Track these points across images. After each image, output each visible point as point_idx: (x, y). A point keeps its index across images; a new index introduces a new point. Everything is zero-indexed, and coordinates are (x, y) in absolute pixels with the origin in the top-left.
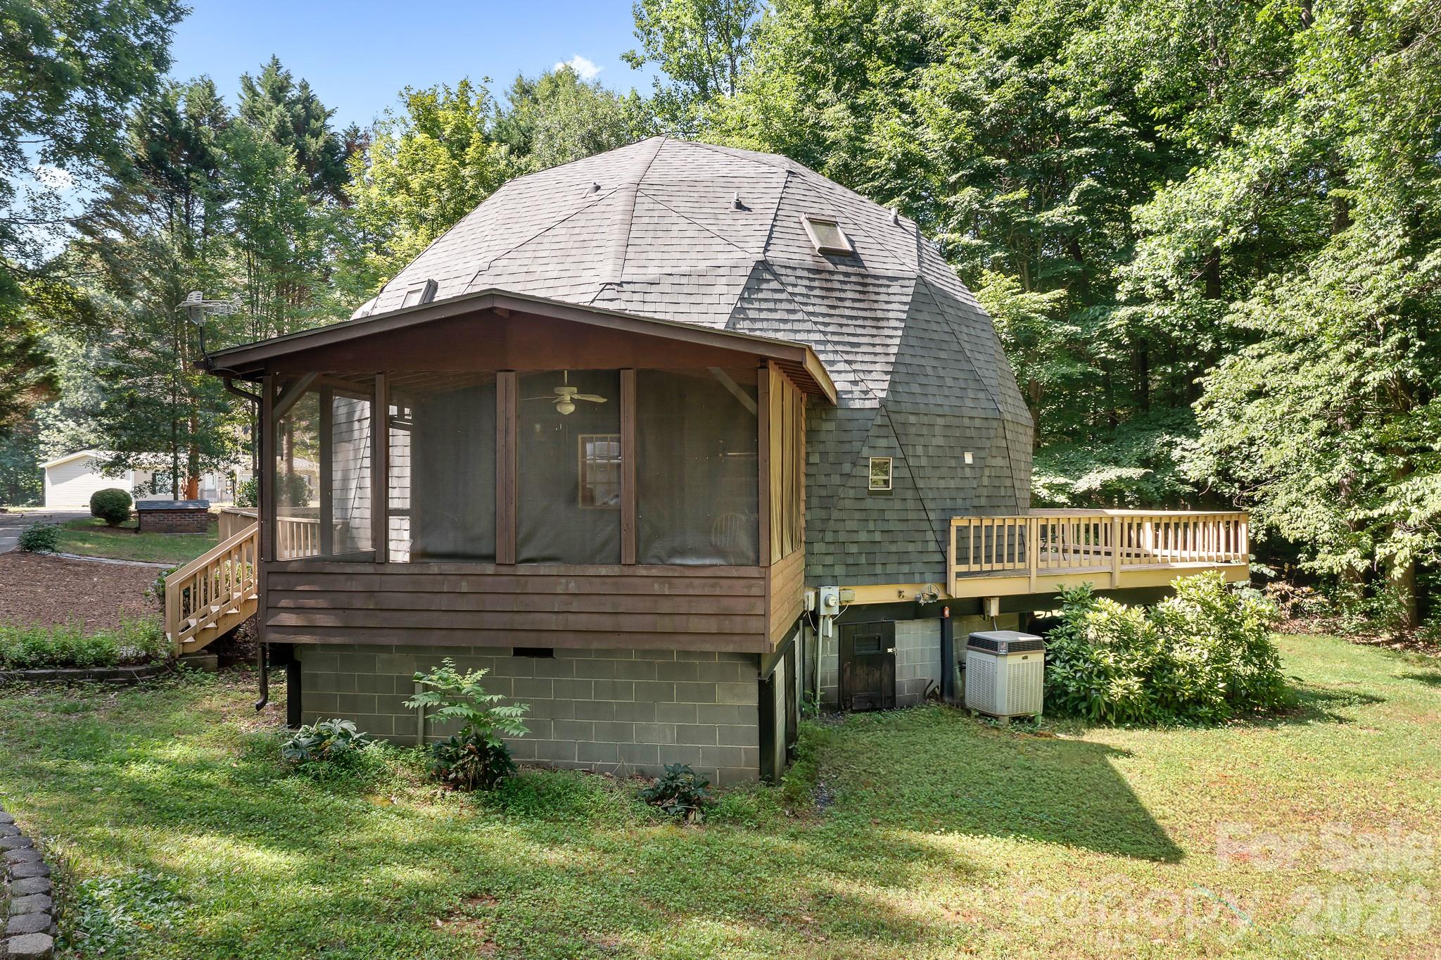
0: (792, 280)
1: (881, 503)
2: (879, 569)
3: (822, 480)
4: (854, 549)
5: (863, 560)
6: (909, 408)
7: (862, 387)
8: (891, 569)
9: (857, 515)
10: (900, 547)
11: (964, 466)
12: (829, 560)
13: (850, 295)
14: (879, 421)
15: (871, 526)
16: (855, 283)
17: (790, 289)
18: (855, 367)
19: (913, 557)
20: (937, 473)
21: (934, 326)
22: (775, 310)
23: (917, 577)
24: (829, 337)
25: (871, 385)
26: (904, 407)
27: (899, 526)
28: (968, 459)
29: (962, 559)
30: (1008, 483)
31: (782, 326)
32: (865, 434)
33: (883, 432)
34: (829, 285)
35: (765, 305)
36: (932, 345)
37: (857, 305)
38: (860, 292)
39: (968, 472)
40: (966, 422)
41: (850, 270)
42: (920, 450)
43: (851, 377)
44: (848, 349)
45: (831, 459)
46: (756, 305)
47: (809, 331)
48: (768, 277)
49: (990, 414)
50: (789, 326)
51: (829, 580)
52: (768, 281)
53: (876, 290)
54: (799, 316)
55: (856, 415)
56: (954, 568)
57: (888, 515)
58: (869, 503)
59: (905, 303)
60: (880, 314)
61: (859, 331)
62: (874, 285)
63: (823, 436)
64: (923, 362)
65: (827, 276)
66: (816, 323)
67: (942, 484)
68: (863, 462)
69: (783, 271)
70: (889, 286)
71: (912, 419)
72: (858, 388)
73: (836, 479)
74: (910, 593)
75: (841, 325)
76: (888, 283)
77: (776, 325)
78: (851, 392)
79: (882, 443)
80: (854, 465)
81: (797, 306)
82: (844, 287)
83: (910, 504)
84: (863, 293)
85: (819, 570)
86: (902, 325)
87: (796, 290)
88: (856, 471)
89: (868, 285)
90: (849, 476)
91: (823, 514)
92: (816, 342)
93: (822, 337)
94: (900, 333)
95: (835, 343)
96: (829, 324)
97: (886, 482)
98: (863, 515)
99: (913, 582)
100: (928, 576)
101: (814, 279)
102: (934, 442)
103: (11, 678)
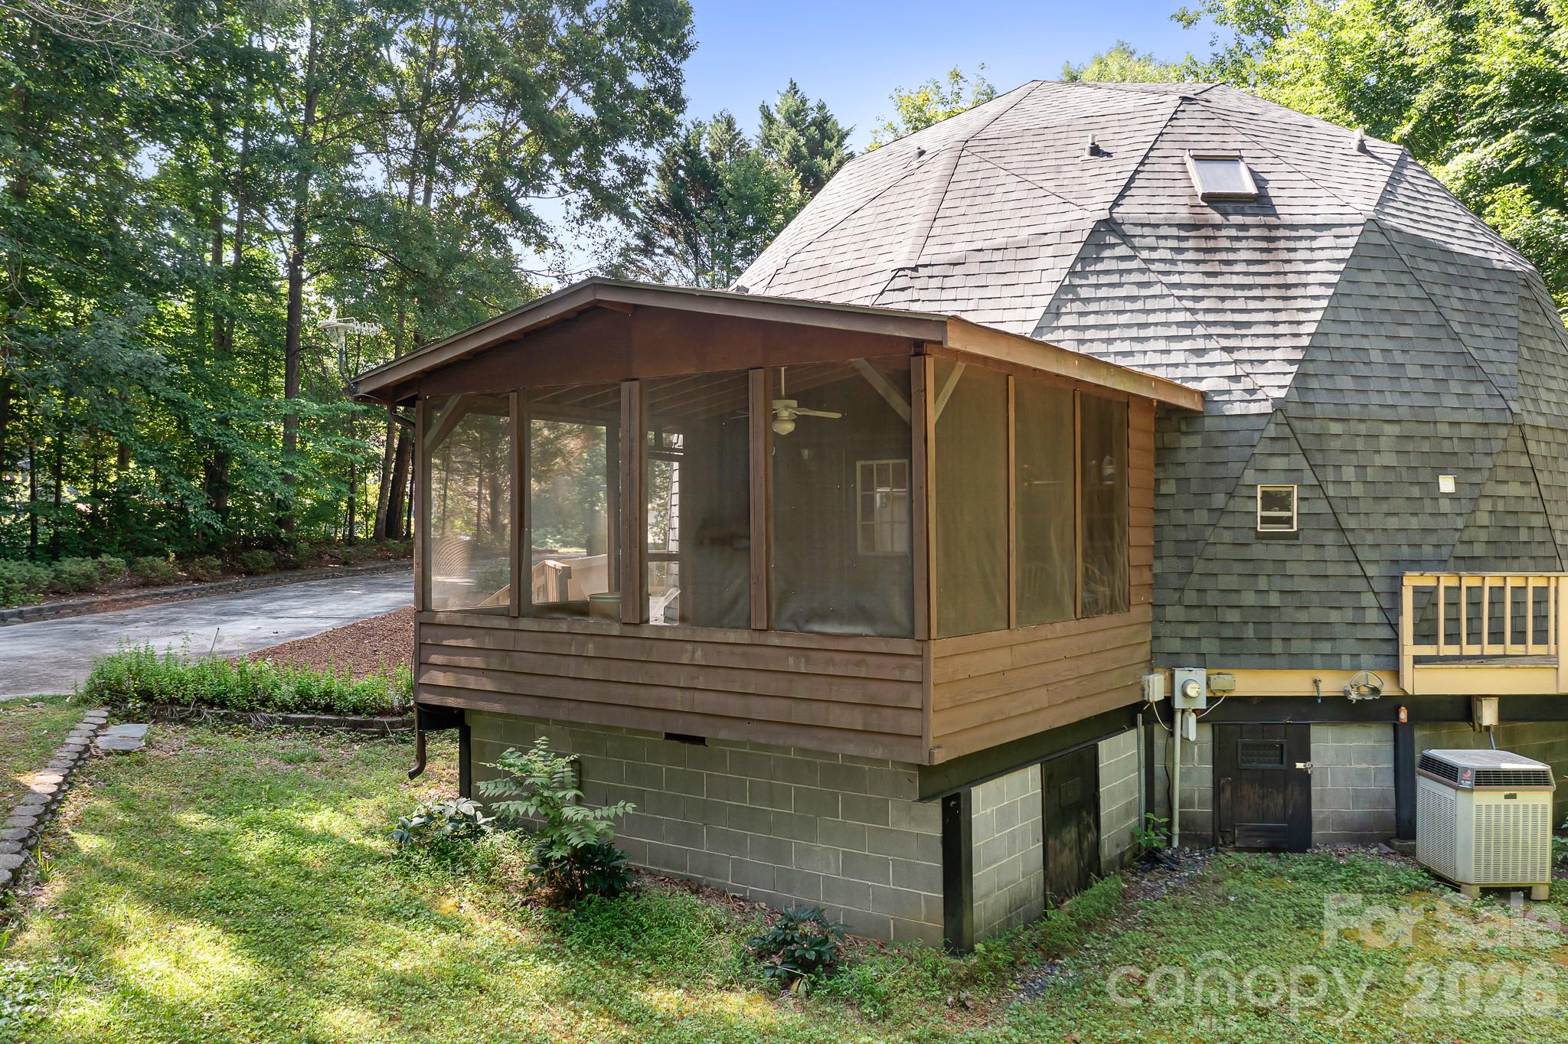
0: (1151, 242)
1: (1278, 551)
2: (1277, 647)
3: (1181, 517)
4: (1233, 616)
5: (1250, 632)
6: (1331, 411)
7: (1247, 383)
8: (1296, 647)
9: (1238, 568)
10: (1317, 615)
11: (1437, 496)
12: (1192, 631)
13: (1244, 255)
14: (1272, 431)
15: (1263, 583)
16: (1255, 238)
17: (1145, 254)
18: (1236, 355)
19: (1339, 631)
20: (1385, 507)
21: (1393, 291)
22: (1120, 285)
23: (1346, 661)
24: (1200, 317)
25: (1261, 381)
26: (1318, 410)
27: (1315, 585)
28: (1447, 484)
29: (1425, 636)
30: (1537, 521)
31: (1129, 306)
32: (1248, 451)
33: (1279, 447)
34: (1211, 244)
35: (1104, 279)
36: (1387, 318)
37: (1254, 268)
38: (1262, 250)
39: (1445, 505)
40: (1444, 429)
41: (1249, 220)
42: (1349, 473)
43: (1230, 370)
44: (1231, 331)
45: (1194, 487)
46: (1093, 280)
47: (1169, 310)
48: (1113, 240)
49: (1492, 417)
50: (1139, 305)
51: (1193, 659)
52: (1113, 246)
53: (1291, 244)
54: (1156, 290)
55: (1236, 425)
56: (1410, 649)
57: (1290, 569)
58: (1258, 550)
59: (1339, 261)
60: (1292, 279)
61: (1252, 305)
62: (1288, 238)
63: (1182, 456)
64: (1365, 343)
65: (1210, 232)
66: (1180, 298)
67: (1393, 523)
68: (1245, 492)
69: (1138, 231)
70: (1314, 238)
71: (1336, 428)
72: (1241, 386)
73: (1201, 517)
74: (1331, 684)
75: (1223, 299)
76: (1312, 233)
77: (1120, 305)
78: (1229, 392)
79: (1280, 463)
80: (1231, 495)
81: (1153, 277)
82: (1236, 245)
83: (1331, 553)
84: (1268, 250)
85: (1176, 645)
86: (1330, 292)
87: (1155, 255)
88: (1234, 505)
89: (1279, 239)
90: (1222, 511)
91: (1181, 565)
92: (1179, 324)
93: (1189, 317)
94: (1324, 303)
95: (1209, 324)
96: (1202, 298)
97: (1288, 521)
98: (1249, 568)
99: (1338, 668)
100: (1365, 659)
101: (1186, 238)
102: (1378, 460)
103: (271, 721)
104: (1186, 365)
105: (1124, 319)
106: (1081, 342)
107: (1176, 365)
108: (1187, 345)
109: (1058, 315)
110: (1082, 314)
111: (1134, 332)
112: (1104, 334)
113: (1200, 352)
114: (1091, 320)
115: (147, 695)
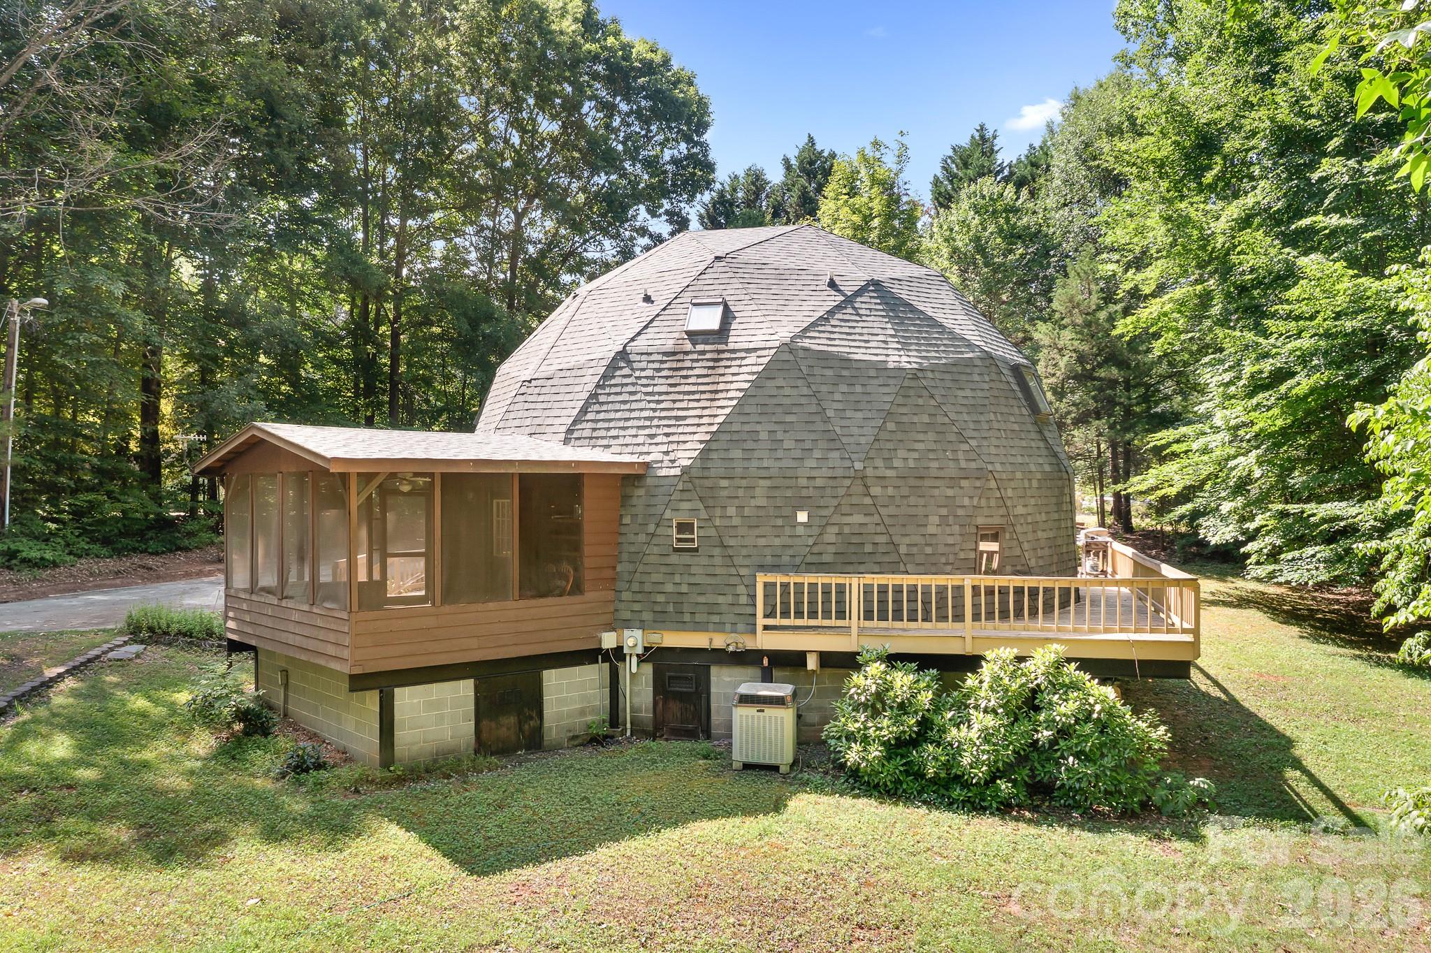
0: (643, 365)
1: (686, 558)
2: (687, 618)
3: (632, 538)
4: (661, 598)
5: (671, 608)
6: (722, 472)
7: (672, 456)
8: (698, 618)
9: (663, 569)
10: (710, 598)
11: (795, 524)
12: (637, 607)
13: (696, 372)
14: (680, 487)
15: (677, 579)
16: (708, 360)
17: (637, 374)
18: (671, 438)
19: (724, 608)
20: (757, 532)
21: (787, 391)
22: (621, 393)
23: (728, 627)
24: (657, 414)
25: (680, 454)
26: (713, 473)
27: (708, 580)
28: (802, 517)
29: (770, 614)
30: (882, 539)
31: (623, 407)
32: (668, 498)
33: (686, 496)
34: (680, 365)
35: (614, 390)
36: (779, 410)
37: (700, 380)
38: (709, 368)
39: (800, 531)
40: (803, 482)
41: (708, 347)
42: (731, 511)
43: (664, 448)
44: (673, 422)
45: (640, 520)
46: (607, 391)
47: (642, 410)
48: (623, 364)
49: (839, 473)
50: (627, 406)
51: (638, 624)
52: (622, 368)
53: (728, 363)
54: (637, 397)
55: (662, 482)
56: (761, 621)
57: (694, 570)
58: (675, 558)
59: (753, 373)
60: (721, 387)
61: (692, 405)
62: (728, 359)
63: (634, 501)
64: (758, 428)
65: (681, 357)
66: (649, 402)
67: (762, 542)
68: (666, 523)
69: (638, 358)
70: (743, 358)
71: (724, 483)
72: (668, 458)
73: (642, 538)
74: (719, 641)
75: (674, 401)
76: (743, 354)
77: (617, 406)
78: (662, 462)
79: (686, 505)
80: (658, 525)
81: (639, 388)
82: (695, 365)
83: (718, 561)
84: (713, 368)
85: (627, 615)
86: (741, 394)
87: (643, 374)
88: (659, 531)
89: (722, 359)
90: (653, 535)
91: (631, 567)
92: (646, 418)
93: (651, 414)
94: (734, 402)
95: (660, 418)
96: (662, 401)
97: (692, 540)
98: (669, 569)
99: (723, 631)
100: (740, 627)
101: (666, 362)
102: (753, 503)
103: (212, 646)
104: (643, 444)
105: (618, 415)
106: (594, 430)
107: (638, 445)
108: (647, 431)
109: (586, 413)
110: (598, 412)
111: (621, 424)
112: (606, 425)
113: (652, 436)
114: (602, 416)
115: (151, 629)
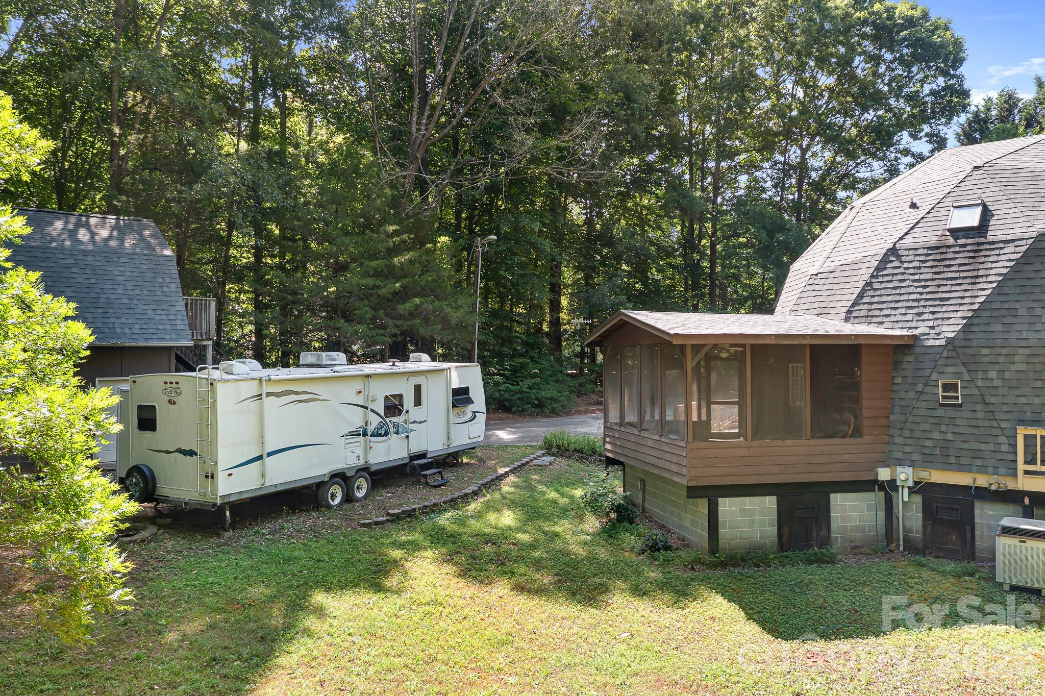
0: (911, 258)
1: (951, 412)
2: (952, 460)
3: (903, 395)
4: (929, 443)
5: (938, 452)
6: (983, 342)
7: (937, 330)
8: (963, 461)
9: (931, 420)
10: (975, 446)
12: (907, 449)
13: (958, 261)
14: (945, 354)
15: (943, 428)
16: (968, 251)
17: (906, 265)
18: (936, 316)
19: (986, 454)
20: (1016, 392)
22: (891, 281)
23: (990, 470)
24: (923, 297)
25: (944, 329)
26: (975, 343)
27: (971, 430)
29: (1031, 461)
31: (893, 292)
32: (934, 364)
33: (950, 362)
34: (943, 257)
35: (886, 279)
36: (1037, 290)
37: (962, 268)
38: (970, 258)
41: (968, 241)
42: (992, 374)
43: (931, 323)
44: (938, 303)
45: (910, 380)
46: (880, 279)
47: (910, 294)
48: (893, 259)
50: (898, 291)
51: (909, 462)
52: (892, 262)
53: (988, 253)
54: (906, 284)
55: (929, 351)
56: (1021, 467)
57: (957, 422)
58: (940, 412)
59: (1012, 260)
60: (981, 273)
61: (955, 288)
62: (987, 250)
63: (904, 366)
64: (1016, 305)
65: (944, 250)
66: (916, 287)
67: (1022, 400)
68: (933, 383)
69: (906, 253)
70: (1002, 248)
71: (985, 351)
72: (934, 331)
73: (912, 395)
74: (982, 481)
75: (939, 286)
76: (1002, 245)
77: (889, 291)
78: (928, 334)
79: (950, 370)
80: (925, 385)
81: (907, 277)
82: (957, 256)
83: (980, 415)
84: (974, 257)
85: (900, 455)
86: (1000, 278)
87: (911, 265)
88: (926, 390)
89: (982, 250)
90: (921, 392)
91: (902, 418)
92: (913, 300)
93: (918, 297)
94: (994, 285)
95: (926, 300)
96: (928, 286)
97: (957, 398)
98: (935, 421)
99: (986, 473)
100: (1002, 470)
101: (930, 255)
102: (1013, 368)
103: (595, 460)
104: (912, 321)
105: (890, 298)
106: (870, 310)
107: (908, 321)
108: (915, 311)
109: (862, 297)
110: (873, 296)
111: (892, 305)
112: (880, 306)
113: (919, 314)
114: (876, 299)
115: (558, 447)
